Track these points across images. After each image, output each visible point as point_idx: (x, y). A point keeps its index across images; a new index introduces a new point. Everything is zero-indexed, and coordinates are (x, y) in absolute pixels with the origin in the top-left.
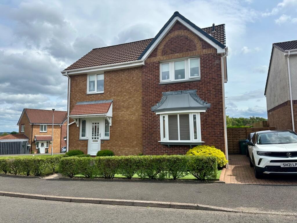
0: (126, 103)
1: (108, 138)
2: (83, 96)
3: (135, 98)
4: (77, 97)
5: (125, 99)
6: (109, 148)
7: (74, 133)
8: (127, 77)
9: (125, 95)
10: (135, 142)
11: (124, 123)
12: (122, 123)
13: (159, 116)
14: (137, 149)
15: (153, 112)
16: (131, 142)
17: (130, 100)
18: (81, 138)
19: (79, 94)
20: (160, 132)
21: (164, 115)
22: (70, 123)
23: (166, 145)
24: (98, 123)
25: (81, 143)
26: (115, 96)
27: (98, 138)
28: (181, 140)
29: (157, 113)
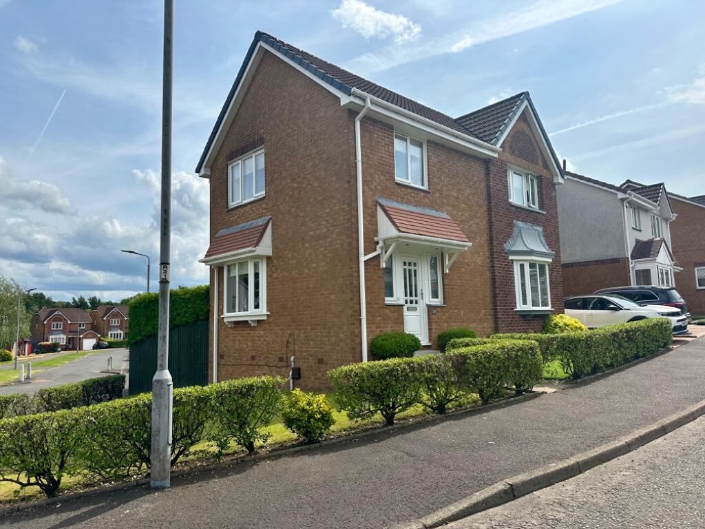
0: (466, 227)
1: (438, 302)
2: (388, 184)
3: (478, 220)
4: (375, 183)
5: (464, 218)
6: (445, 325)
7: (374, 284)
8: (465, 170)
9: (463, 209)
10: (483, 311)
11: (466, 269)
12: (463, 270)
13: (513, 263)
14: (486, 325)
15: (506, 253)
16: (477, 312)
17: (472, 222)
18: (388, 300)
19: (379, 175)
20: (514, 292)
21: (522, 263)
22: (365, 255)
23: (525, 316)
24: (415, 264)
25: (391, 315)
26: (448, 206)
27: (416, 302)
28: (542, 306)
29: (511, 258)
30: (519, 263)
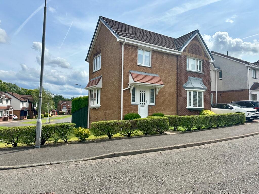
0: (167, 79)
1: (153, 104)
2: (134, 66)
3: (172, 77)
4: (129, 66)
5: (166, 76)
6: (155, 112)
7: (127, 98)
8: (167, 59)
9: (166, 73)
10: (172, 108)
11: (165, 93)
13: (187, 91)
14: (173, 112)
15: (184, 88)
16: (169, 108)
17: (169, 77)
18: (132, 103)
19: (131, 63)
20: (187, 101)
21: (190, 91)
22: (123, 89)
23: (190, 110)
24: (145, 92)
25: (133, 108)
26: (159, 72)
27: (145, 104)
28: (198, 106)
29: (186, 89)
30: (189, 91)
